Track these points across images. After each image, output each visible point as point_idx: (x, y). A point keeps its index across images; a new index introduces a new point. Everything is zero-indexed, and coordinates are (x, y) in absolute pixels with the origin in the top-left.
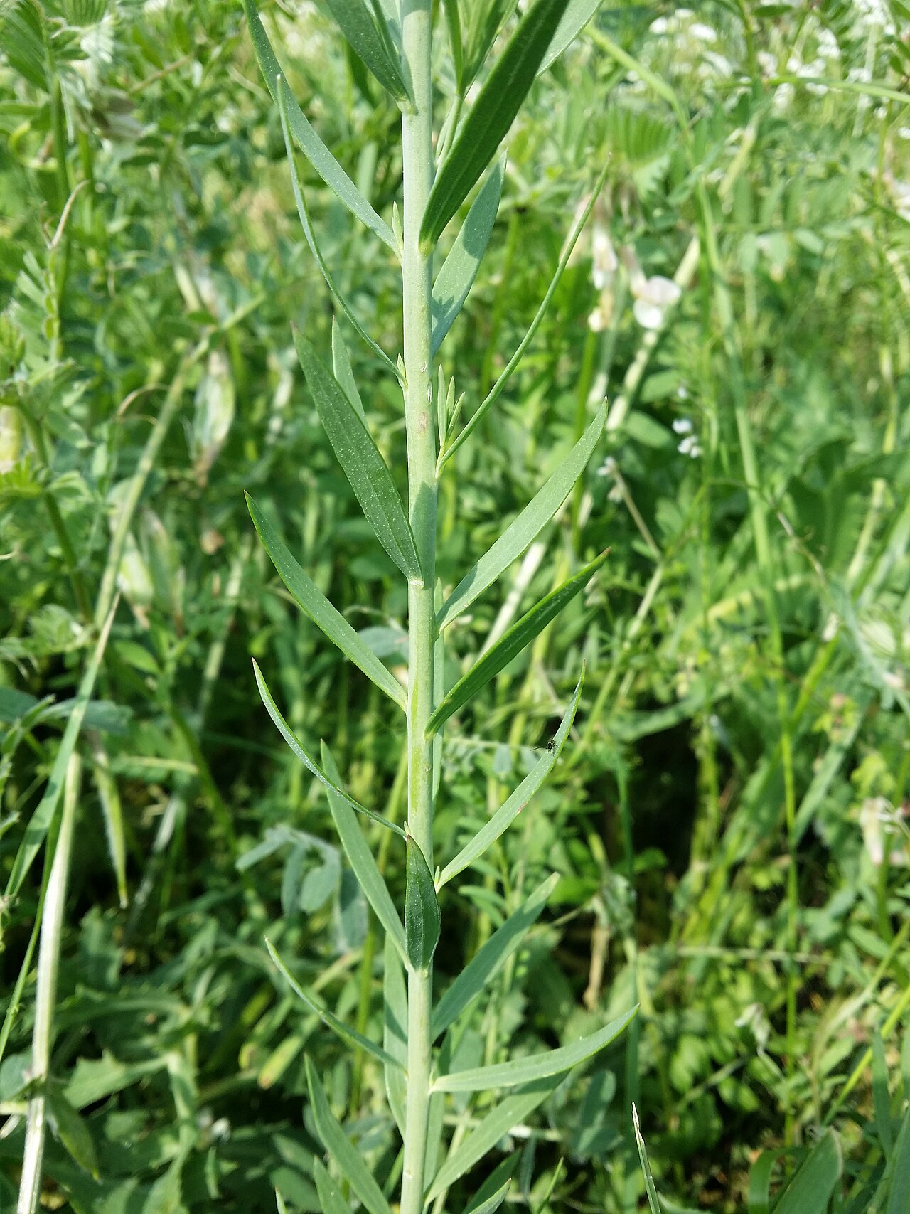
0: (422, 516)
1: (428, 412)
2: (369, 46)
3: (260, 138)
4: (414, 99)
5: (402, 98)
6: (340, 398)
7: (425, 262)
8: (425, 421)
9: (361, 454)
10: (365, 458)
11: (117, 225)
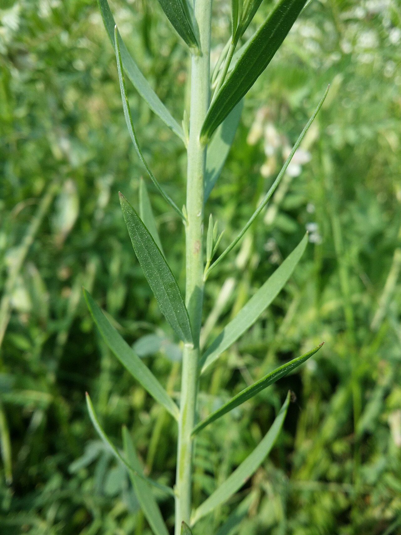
0: (194, 304)
1: (201, 241)
2: (175, 11)
3: (97, 72)
4: (200, 46)
5: (194, 45)
6: (149, 240)
7: (203, 149)
8: (199, 246)
9: (160, 273)
10: (162, 276)
11: (21, 112)
